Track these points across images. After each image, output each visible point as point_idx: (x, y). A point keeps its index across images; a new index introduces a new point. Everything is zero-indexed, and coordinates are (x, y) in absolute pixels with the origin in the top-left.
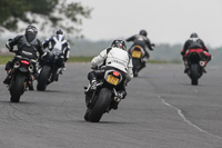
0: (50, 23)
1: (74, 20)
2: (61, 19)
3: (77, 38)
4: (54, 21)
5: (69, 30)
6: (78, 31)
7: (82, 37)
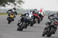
0: (14, 5)
1: (20, 4)
2: (17, 4)
3: (21, 9)
4: (15, 4)
5: (19, 7)
6: (21, 7)
7: (22, 9)
